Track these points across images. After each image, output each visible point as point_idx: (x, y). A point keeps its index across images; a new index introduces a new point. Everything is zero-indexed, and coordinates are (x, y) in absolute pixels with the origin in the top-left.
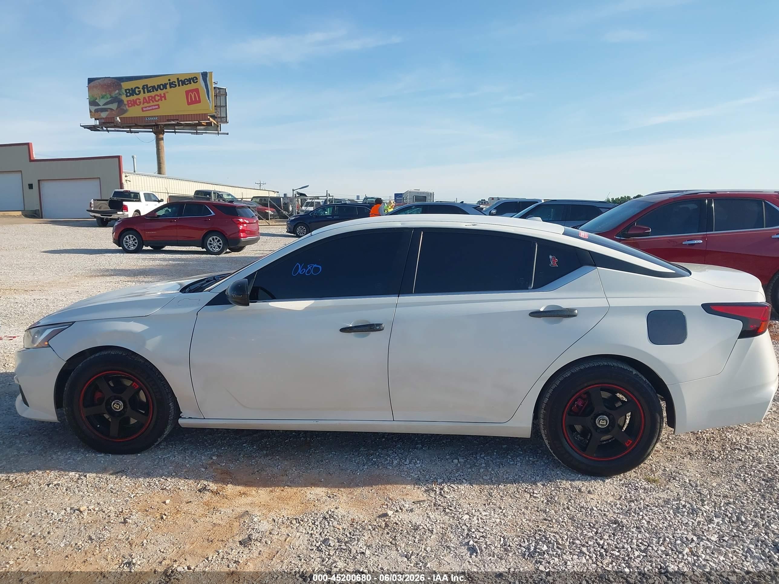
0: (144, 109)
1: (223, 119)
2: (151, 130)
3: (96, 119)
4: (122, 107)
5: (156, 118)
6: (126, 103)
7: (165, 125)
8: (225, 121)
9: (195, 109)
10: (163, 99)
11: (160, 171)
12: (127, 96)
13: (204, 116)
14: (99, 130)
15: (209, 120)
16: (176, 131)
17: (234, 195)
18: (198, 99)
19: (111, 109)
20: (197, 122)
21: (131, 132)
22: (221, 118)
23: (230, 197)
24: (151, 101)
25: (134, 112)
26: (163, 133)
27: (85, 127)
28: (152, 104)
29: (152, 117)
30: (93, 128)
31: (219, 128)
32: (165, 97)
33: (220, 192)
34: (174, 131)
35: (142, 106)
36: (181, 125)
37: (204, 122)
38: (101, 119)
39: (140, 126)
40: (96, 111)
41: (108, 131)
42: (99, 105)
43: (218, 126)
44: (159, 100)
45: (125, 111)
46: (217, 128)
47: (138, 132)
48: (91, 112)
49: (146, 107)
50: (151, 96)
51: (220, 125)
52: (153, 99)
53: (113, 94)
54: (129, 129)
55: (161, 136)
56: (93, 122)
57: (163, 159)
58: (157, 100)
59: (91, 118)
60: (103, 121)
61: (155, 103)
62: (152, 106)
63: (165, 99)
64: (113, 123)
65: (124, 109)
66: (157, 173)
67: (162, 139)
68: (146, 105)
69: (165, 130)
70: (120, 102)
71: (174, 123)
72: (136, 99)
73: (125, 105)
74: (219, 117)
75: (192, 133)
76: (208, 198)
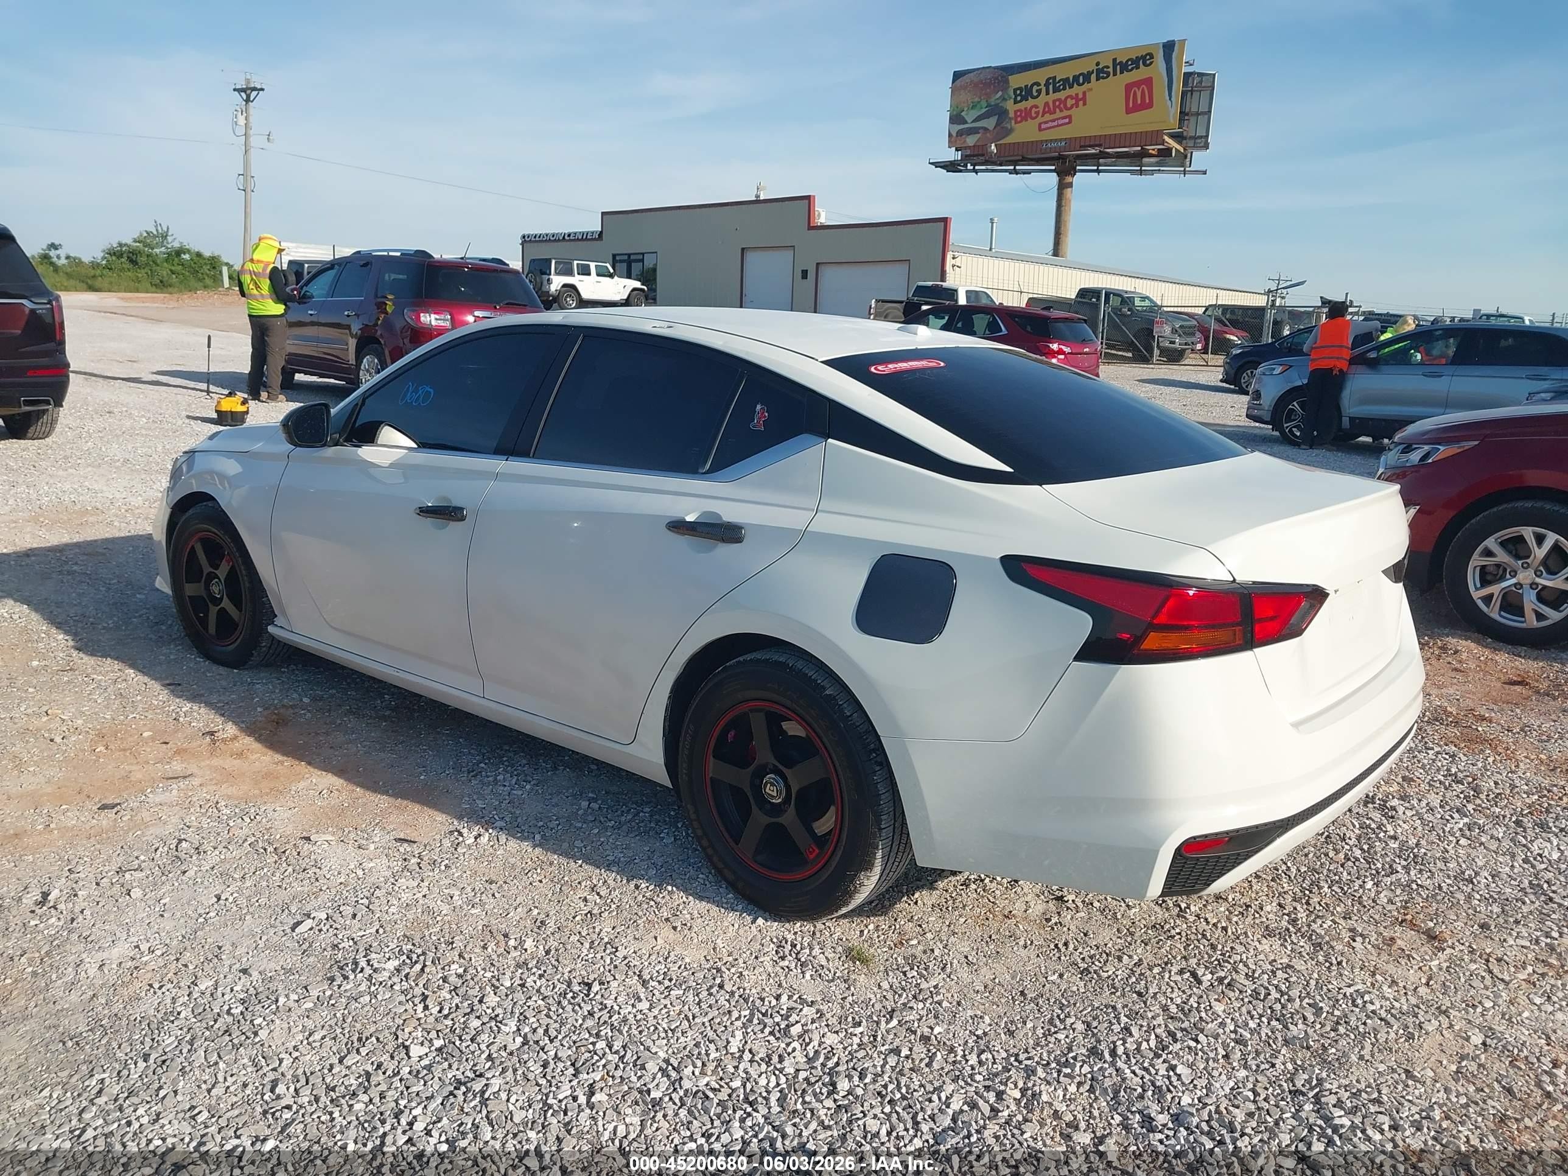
0: (1043, 126)
1: (1199, 141)
2: (1053, 168)
3: (957, 150)
4: (1004, 125)
5: (1063, 144)
6: (1012, 114)
7: (1079, 157)
8: (1202, 144)
9: (1140, 122)
10: (1081, 103)
11: (1056, 253)
12: (1016, 102)
13: (1156, 136)
14: (961, 171)
15: (1163, 142)
16: (1100, 168)
17: (1154, 299)
18: (1147, 101)
19: (986, 129)
20: (1139, 148)
21: (1016, 172)
22: (1195, 138)
23: (1147, 303)
24: (1057, 110)
25: (1024, 133)
26: (1073, 172)
27: (937, 165)
28: (1058, 114)
29: (1056, 140)
30: (951, 167)
31: (1188, 160)
32: (1084, 99)
33: (1126, 292)
34: (1095, 168)
35: (1040, 119)
36: (1107, 156)
37: (1152, 149)
38: (966, 148)
39: (1032, 160)
40: (960, 133)
41: (976, 172)
42: (966, 122)
43: (1186, 157)
44: (1072, 107)
45: (1009, 132)
46: (1183, 160)
47: (1028, 172)
48: (950, 135)
49: (1046, 122)
50: (1059, 100)
51: (1192, 153)
52: (1061, 104)
53: (993, 100)
54: (1012, 167)
55: (1069, 179)
56: (952, 155)
57: (1065, 225)
58: (1069, 106)
59: (949, 147)
60: (968, 152)
61: (1066, 113)
62: (1058, 119)
63: (1085, 104)
64: (983, 155)
65: (1007, 128)
66: (1050, 253)
67: (1070, 185)
68: (1048, 117)
69: (1078, 168)
70: (1000, 113)
71: (1093, 151)
72: (1032, 108)
73: (1011, 119)
74: (1191, 138)
75: (1132, 172)
76: (1093, 304)
